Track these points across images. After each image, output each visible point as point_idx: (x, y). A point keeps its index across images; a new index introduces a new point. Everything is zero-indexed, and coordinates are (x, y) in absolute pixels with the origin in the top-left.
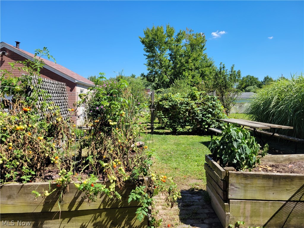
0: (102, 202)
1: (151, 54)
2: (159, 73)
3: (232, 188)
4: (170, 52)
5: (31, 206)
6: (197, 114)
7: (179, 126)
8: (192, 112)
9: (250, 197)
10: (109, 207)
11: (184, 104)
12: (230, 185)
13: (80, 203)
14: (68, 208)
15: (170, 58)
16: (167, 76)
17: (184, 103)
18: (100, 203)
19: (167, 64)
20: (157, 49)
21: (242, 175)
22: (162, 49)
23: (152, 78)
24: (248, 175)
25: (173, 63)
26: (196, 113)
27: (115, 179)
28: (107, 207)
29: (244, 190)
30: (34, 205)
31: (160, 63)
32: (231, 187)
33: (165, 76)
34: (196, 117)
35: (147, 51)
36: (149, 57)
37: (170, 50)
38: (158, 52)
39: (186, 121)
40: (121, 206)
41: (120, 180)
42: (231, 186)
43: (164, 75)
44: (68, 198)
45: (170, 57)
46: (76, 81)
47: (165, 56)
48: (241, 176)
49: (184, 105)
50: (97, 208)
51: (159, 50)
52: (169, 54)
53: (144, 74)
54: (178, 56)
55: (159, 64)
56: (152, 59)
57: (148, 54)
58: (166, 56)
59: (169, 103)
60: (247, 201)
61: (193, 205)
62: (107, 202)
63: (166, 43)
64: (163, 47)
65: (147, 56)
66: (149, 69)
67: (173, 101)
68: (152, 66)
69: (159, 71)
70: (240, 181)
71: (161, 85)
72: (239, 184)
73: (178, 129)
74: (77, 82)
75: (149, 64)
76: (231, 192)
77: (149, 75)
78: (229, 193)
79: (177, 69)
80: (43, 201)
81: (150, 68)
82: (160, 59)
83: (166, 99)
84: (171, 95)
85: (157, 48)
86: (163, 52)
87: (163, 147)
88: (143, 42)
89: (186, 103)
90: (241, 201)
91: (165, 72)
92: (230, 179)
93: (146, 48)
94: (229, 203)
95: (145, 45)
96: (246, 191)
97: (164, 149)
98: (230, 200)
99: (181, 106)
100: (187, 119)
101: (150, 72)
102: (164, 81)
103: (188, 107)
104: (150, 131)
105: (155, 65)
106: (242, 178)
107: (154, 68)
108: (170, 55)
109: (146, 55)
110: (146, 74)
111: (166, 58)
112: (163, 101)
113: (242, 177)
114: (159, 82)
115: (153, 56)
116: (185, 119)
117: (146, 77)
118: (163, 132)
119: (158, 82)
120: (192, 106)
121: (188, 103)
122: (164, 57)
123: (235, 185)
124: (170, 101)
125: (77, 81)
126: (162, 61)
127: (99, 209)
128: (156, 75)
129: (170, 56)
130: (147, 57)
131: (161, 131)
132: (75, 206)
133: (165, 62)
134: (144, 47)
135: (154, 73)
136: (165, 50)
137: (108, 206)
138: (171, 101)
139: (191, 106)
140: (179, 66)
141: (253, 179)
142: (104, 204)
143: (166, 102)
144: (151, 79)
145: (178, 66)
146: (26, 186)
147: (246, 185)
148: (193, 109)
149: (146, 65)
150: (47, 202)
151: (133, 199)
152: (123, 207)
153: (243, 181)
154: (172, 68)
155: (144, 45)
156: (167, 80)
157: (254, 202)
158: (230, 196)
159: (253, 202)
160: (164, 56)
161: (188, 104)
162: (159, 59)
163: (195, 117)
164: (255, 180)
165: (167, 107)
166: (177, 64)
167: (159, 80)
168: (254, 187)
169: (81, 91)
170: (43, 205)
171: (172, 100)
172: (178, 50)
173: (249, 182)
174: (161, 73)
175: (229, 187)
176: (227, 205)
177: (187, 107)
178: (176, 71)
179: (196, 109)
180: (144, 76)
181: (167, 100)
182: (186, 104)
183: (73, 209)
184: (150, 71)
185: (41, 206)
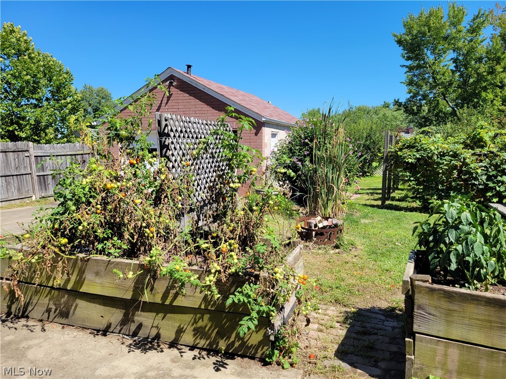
0: (203, 300)
1: (416, 63)
2: (430, 96)
3: (421, 314)
4: (454, 55)
5: (120, 289)
6: (474, 175)
7: (435, 197)
8: (464, 171)
9: (458, 335)
10: (213, 309)
11: (447, 155)
12: (415, 307)
13: (176, 295)
14: (161, 300)
15: (455, 66)
16: (447, 102)
17: (448, 153)
18: (201, 301)
19: (448, 79)
20: (429, 53)
21: (442, 292)
22: (439, 50)
23: (415, 108)
24: (454, 295)
25: (461, 76)
26: (472, 173)
27: (219, 268)
28: (209, 308)
29: (446, 320)
30: (122, 289)
31: (434, 78)
32: (419, 311)
33: (442, 102)
34: (473, 182)
35: (409, 58)
36: (411, 69)
37: (454, 51)
38: (430, 57)
39: (450, 188)
40: (230, 310)
41: (225, 272)
42: (418, 309)
43: (440, 101)
44: (161, 287)
45: (454, 64)
46: (263, 119)
47: (445, 64)
48: (440, 293)
49: (447, 158)
50: (197, 307)
51: (433, 53)
52: (452, 59)
53: (400, 101)
54: (473, 62)
55: (431, 80)
56: (417, 72)
57: (409, 63)
58: (447, 62)
59: (415, 154)
60: (451, 343)
61: (376, 334)
62: (209, 300)
63: (445, 38)
64: (440, 47)
65: (407, 67)
66: (410, 92)
67: (425, 150)
68: (416, 85)
69: (431, 93)
70: (436, 303)
71: (432, 120)
72: (436, 307)
73: (433, 203)
74: (265, 120)
75: (411, 83)
76: (418, 319)
77: (410, 101)
78: (415, 321)
79: (470, 86)
80: (133, 285)
81: (414, 89)
82: (434, 71)
83: (410, 147)
84: (422, 139)
85: (427, 49)
86: (441, 56)
87: (386, 232)
88: (399, 42)
89: (451, 153)
90: (439, 341)
91: (442, 94)
92: (417, 296)
93: (406, 52)
94: (414, 339)
95: (404, 47)
96: (449, 323)
97: (387, 236)
98: (417, 335)
99: (441, 159)
100: (453, 183)
101: (411, 96)
102: (441, 111)
103: (455, 160)
104: (379, 203)
105: (421, 83)
106: (441, 297)
107: (421, 89)
108: (455, 61)
109: (404, 66)
110: (403, 100)
111: (446, 68)
112: (404, 150)
113: (443, 295)
114: (431, 114)
115: (419, 67)
116: (449, 184)
117: (404, 106)
118: (407, 207)
119: (427, 114)
120: (464, 159)
121: (455, 153)
122: (443, 66)
123: (427, 309)
124: (418, 151)
125: (265, 118)
126: (437, 73)
127: (199, 308)
128: (424, 101)
129: (453, 62)
130: (407, 70)
131: (403, 204)
132: (169, 298)
133: (443, 75)
134: (402, 52)
135: (420, 97)
136: (445, 52)
137: (212, 307)
138: (421, 151)
139: (462, 160)
140: (474, 81)
141: (464, 303)
142: (206, 303)
143: (411, 151)
144: (413, 110)
145: (471, 80)
146: (113, 262)
147: (449, 313)
148: (465, 164)
149: (405, 84)
150: (137, 287)
151: (233, 301)
152: (231, 312)
153: (445, 304)
154: (458, 85)
155: (402, 48)
156: (448, 109)
157: (467, 347)
158: (416, 328)
159: (464, 346)
160: (442, 64)
161: (455, 155)
162: (431, 71)
163: (471, 181)
164: (469, 305)
165: (410, 161)
166: (470, 76)
167: (429, 111)
168: (466, 318)
169: (272, 134)
170: (132, 290)
171: (423, 148)
172: (471, 50)
173: (456, 308)
174: (434, 98)
175: (415, 310)
176: (409, 342)
177: (453, 162)
178: (467, 91)
179: (472, 166)
180: (400, 105)
181: (413, 147)
182: (452, 156)
183: (168, 302)
184: (412, 94)
185: (130, 291)
